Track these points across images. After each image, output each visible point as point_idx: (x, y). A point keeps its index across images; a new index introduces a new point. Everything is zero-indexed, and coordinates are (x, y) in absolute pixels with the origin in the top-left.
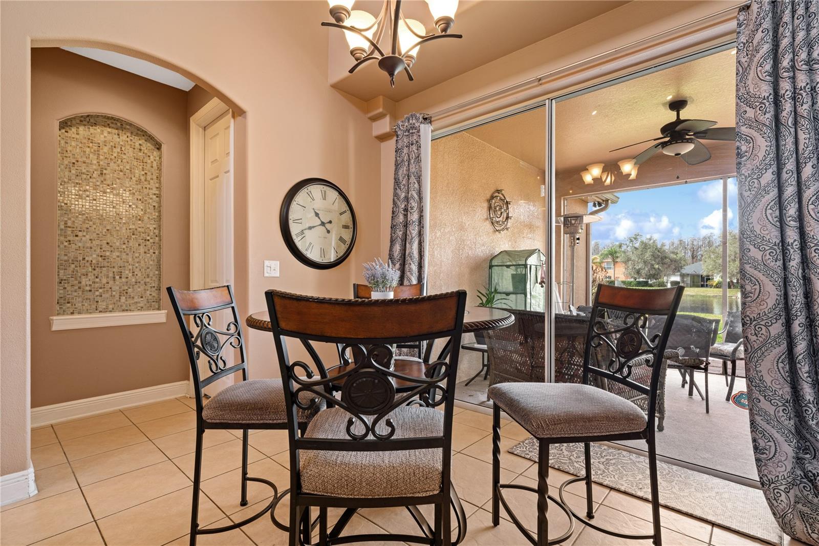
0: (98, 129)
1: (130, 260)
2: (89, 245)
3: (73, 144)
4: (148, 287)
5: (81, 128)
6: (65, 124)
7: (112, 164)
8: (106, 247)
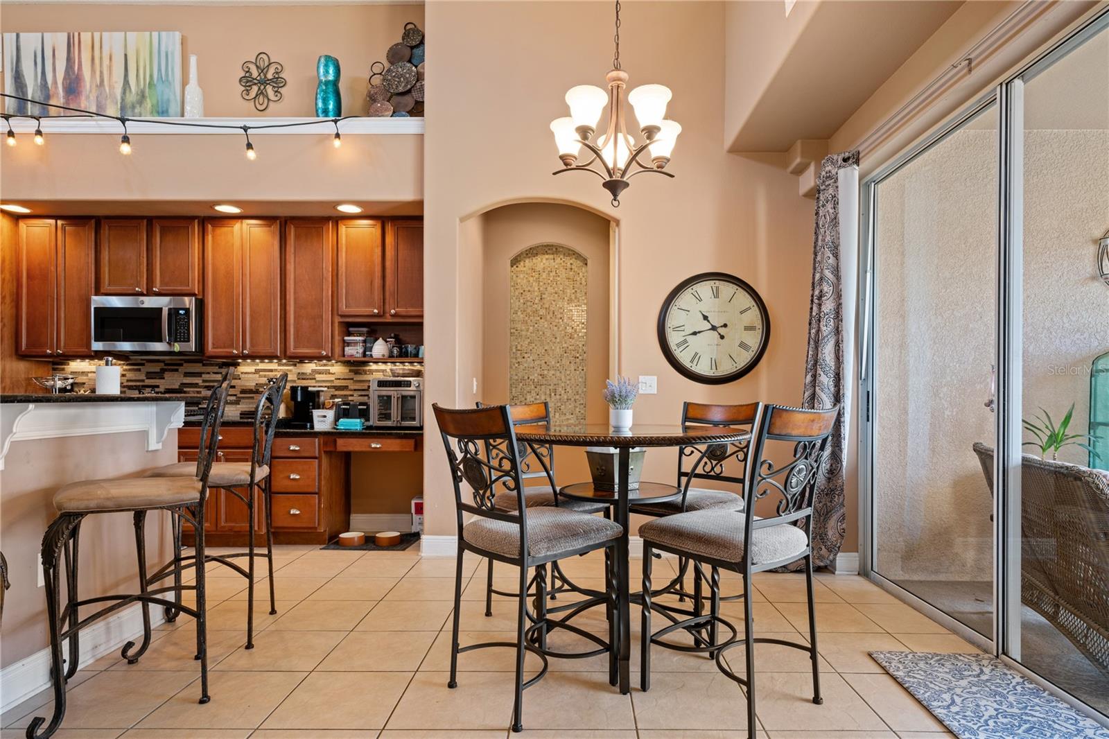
0: (539, 258)
1: (563, 377)
2: (531, 365)
3: (522, 276)
4: (577, 404)
5: (527, 261)
6: (515, 261)
7: (549, 288)
8: (544, 366)
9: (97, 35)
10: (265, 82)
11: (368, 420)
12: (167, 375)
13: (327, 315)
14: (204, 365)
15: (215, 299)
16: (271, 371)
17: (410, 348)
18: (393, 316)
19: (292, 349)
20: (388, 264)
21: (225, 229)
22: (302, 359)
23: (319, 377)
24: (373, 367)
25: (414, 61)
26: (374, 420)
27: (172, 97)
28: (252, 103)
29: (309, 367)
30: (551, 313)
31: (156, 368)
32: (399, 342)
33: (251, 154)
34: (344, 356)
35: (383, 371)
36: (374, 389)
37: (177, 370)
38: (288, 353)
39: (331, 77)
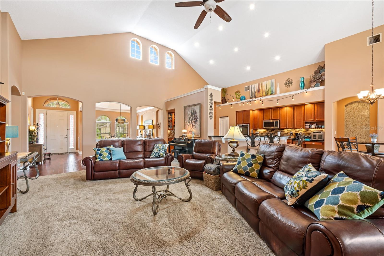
0: (354, 104)
2: (351, 128)
3: (348, 109)
4: (366, 136)
5: (350, 105)
6: (346, 106)
7: (357, 111)
8: (355, 128)
9: (262, 83)
10: (289, 83)
11: (311, 139)
12: (272, 131)
13: (302, 121)
15: (282, 120)
17: (320, 126)
18: (316, 121)
19: (295, 127)
20: (315, 111)
21: (284, 109)
22: (296, 128)
23: (299, 131)
24: (311, 129)
25: (320, 73)
26: (312, 139)
27: (273, 89)
28: (286, 87)
29: (297, 130)
30: (358, 116)
31: (271, 130)
32: (317, 125)
33: (293, 100)
34: (305, 128)
35: (313, 130)
36: (313, 134)
38: (295, 128)
39: (303, 81)
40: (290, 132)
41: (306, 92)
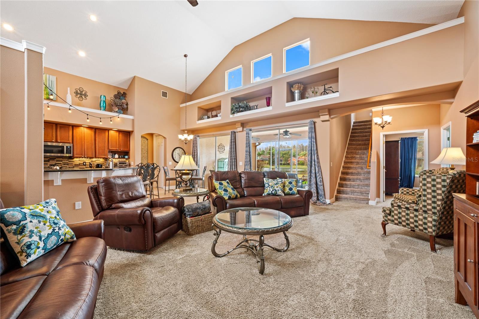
10: (82, 94)
12: (50, 161)
14: (63, 159)
16: (84, 160)
18: (120, 150)
19: (97, 156)
21: (79, 129)
23: (96, 162)
25: (120, 99)
28: (78, 98)
36: (118, 164)
37: (54, 160)
39: (104, 100)
40: (83, 162)
41: (118, 117)
